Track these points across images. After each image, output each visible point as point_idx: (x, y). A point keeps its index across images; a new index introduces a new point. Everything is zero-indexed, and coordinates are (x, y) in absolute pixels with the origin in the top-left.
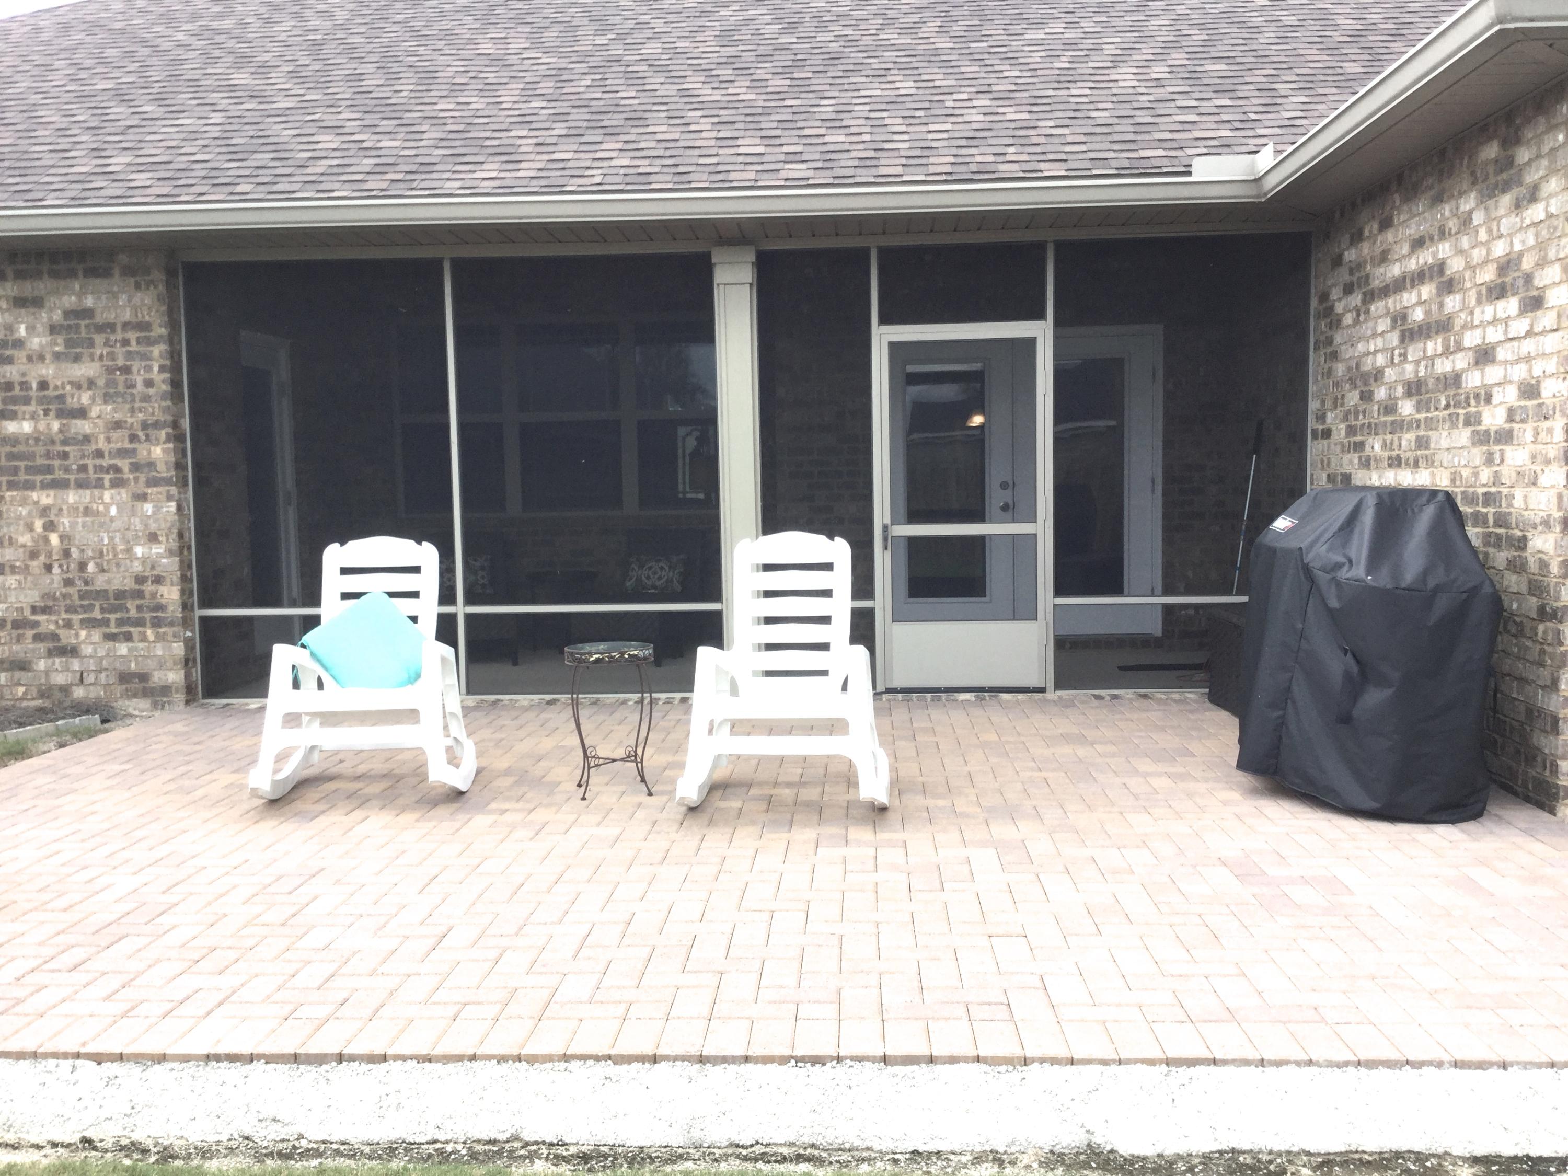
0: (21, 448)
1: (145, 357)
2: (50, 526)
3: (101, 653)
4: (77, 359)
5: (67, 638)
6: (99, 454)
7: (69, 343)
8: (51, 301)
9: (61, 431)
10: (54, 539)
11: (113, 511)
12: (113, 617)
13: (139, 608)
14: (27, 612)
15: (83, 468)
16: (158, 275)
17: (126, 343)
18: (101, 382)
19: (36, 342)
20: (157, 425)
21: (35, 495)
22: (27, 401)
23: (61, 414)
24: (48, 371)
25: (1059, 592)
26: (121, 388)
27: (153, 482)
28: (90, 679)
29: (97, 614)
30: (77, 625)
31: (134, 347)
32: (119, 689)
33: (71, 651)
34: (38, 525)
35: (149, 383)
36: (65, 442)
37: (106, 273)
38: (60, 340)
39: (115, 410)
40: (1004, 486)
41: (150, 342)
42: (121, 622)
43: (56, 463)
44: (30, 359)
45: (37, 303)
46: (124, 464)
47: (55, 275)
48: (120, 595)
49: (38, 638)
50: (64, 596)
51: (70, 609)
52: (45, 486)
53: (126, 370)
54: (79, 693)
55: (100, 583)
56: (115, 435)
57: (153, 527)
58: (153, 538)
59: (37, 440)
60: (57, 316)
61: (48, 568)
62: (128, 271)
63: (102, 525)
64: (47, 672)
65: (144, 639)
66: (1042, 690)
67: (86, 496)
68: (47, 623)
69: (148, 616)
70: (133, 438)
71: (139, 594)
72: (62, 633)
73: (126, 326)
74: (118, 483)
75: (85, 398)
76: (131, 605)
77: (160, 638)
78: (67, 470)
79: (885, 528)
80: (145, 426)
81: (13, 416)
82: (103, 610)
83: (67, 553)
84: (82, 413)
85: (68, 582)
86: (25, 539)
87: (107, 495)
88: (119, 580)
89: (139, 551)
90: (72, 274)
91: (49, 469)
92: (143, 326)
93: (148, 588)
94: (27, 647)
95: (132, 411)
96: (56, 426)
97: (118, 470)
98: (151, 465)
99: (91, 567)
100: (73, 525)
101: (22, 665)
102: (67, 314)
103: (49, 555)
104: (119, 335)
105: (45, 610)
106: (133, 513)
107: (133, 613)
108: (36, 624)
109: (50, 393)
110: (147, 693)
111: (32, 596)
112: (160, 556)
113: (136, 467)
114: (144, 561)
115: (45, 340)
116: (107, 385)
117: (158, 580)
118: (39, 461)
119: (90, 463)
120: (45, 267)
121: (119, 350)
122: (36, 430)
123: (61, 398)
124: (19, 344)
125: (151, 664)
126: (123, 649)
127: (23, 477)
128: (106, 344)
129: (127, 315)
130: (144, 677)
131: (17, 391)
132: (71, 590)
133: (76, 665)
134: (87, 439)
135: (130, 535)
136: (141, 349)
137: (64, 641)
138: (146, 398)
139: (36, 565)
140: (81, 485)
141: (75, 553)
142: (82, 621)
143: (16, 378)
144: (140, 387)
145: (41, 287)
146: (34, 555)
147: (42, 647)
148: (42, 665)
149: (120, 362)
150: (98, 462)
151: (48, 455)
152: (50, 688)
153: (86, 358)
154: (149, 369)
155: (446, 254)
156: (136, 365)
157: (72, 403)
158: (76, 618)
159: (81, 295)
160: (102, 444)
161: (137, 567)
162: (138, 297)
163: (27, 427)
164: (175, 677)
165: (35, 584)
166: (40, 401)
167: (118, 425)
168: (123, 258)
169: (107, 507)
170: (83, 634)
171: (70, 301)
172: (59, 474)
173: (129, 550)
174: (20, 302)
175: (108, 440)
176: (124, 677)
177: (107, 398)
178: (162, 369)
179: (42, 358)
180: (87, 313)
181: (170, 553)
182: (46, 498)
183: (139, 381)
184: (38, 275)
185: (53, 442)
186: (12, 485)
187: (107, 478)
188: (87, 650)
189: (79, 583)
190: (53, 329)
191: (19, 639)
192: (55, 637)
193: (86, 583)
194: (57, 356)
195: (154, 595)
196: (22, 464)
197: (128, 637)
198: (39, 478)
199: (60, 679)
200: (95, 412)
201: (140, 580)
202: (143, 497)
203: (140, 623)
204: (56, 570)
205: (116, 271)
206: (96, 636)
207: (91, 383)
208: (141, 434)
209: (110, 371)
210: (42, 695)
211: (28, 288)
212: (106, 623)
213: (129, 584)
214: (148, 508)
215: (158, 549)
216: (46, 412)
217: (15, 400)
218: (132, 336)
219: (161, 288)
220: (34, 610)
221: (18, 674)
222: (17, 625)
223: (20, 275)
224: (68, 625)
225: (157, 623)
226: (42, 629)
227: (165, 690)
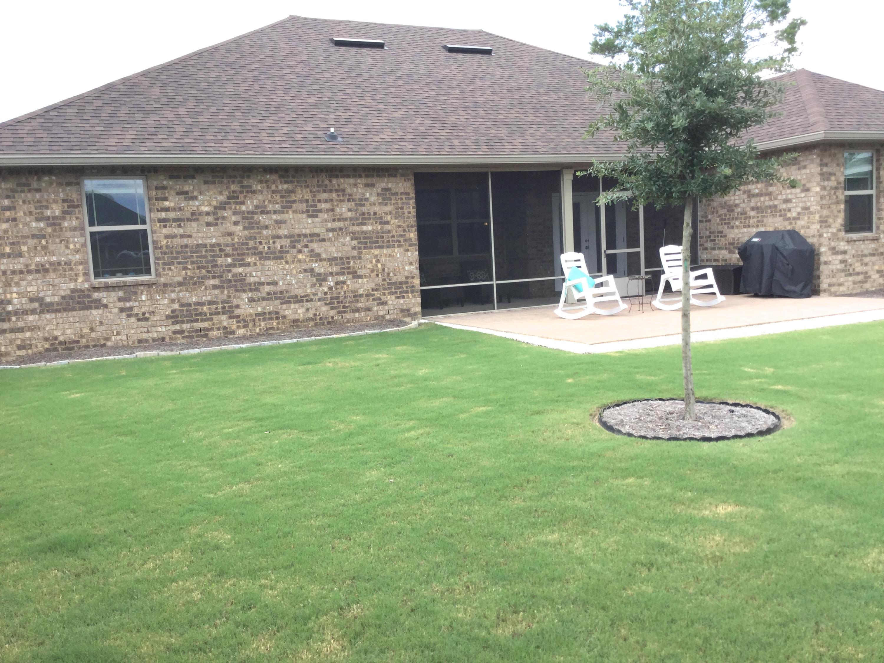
0: (368, 235)
1: (408, 204)
2: (378, 261)
3: (395, 303)
4: (386, 204)
5: (384, 299)
6: (393, 236)
7: (383, 199)
8: (377, 185)
9: (381, 229)
10: (379, 265)
11: (398, 255)
12: (398, 291)
13: (407, 287)
14: (370, 291)
15: (388, 241)
16: (412, 177)
17: (402, 199)
18: (394, 212)
19: (373, 199)
20: (412, 226)
21: (373, 251)
22: (370, 219)
23: (381, 223)
24: (376, 209)
25: (646, 268)
26: (400, 215)
27: (411, 245)
28: (391, 312)
29: (393, 290)
30: (387, 294)
31: (404, 200)
32: (401, 315)
33: (385, 303)
34: (374, 261)
35: (409, 213)
36: (382, 233)
37: (395, 176)
38: (380, 198)
39: (399, 222)
40: (586, 241)
41: (409, 199)
42: (401, 292)
43: (380, 240)
44: (370, 205)
45: (372, 185)
46: (402, 239)
47: (378, 176)
48: (401, 283)
49: (374, 300)
50: (383, 285)
51: (385, 289)
52: (376, 248)
53: (402, 208)
54: (388, 317)
55: (394, 279)
56: (398, 230)
57: (411, 260)
58: (411, 264)
59: (373, 232)
60: (379, 190)
61: (377, 275)
62: (402, 175)
63: (395, 260)
64: (377, 311)
65: (408, 297)
66: (642, 296)
67: (390, 250)
68: (377, 294)
69: (409, 289)
70: (404, 231)
71: (407, 283)
72: (382, 297)
73: (402, 193)
74: (400, 246)
75: (389, 218)
76: (404, 286)
77: (414, 297)
78: (383, 242)
79: (605, 252)
80: (408, 227)
81: (365, 224)
82: (395, 289)
83: (384, 270)
84: (388, 223)
85: (384, 280)
86: (370, 266)
87: (396, 250)
88: (401, 278)
89: (407, 268)
90: (384, 176)
91: (377, 242)
92: (407, 194)
93: (410, 280)
94: (370, 303)
95: (404, 221)
96: (379, 227)
97: (400, 241)
98: (410, 239)
99: (391, 274)
100: (385, 260)
101: (369, 309)
102: (382, 189)
103: (378, 271)
104: (399, 197)
105: (377, 290)
106: (405, 256)
107: (405, 289)
108: (374, 295)
109: (377, 216)
110: (409, 315)
111: (372, 285)
112: (414, 269)
113: (405, 240)
114: (408, 271)
115: (376, 198)
116: (396, 213)
117: (413, 277)
118: (374, 239)
119: (391, 239)
120: (375, 174)
121: (400, 202)
122: (373, 229)
123: (381, 218)
124: (367, 199)
125: (411, 306)
126: (402, 301)
127: (368, 245)
128: (395, 200)
129: (402, 190)
130: (408, 310)
131: (366, 216)
132: (385, 283)
133: (386, 308)
134: (389, 231)
135: (404, 263)
136: (407, 201)
137: (383, 300)
138: (408, 217)
139: (373, 275)
140: (388, 247)
141: (386, 270)
142: (388, 293)
143: (366, 211)
144: (406, 214)
145: (374, 180)
146: (372, 271)
147: (375, 302)
148: (375, 308)
149: (400, 206)
150: (393, 239)
151: (377, 237)
152: (378, 316)
153: (389, 204)
154: (409, 208)
155: (490, 171)
156: (405, 207)
157: (385, 219)
158: (386, 292)
159: (388, 183)
160: (394, 233)
161: (406, 274)
162: (405, 185)
163: (370, 228)
164: (419, 309)
165: (373, 281)
166: (374, 219)
167: (399, 227)
168: (401, 171)
169: (396, 254)
170: (389, 297)
171: (383, 185)
172: (381, 244)
173: (403, 268)
174: (367, 185)
175: (396, 232)
176: (402, 311)
177: (396, 218)
178: (413, 208)
179: (374, 204)
180: (389, 189)
181: (416, 268)
182: (377, 252)
183: (406, 212)
184: (373, 176)
185: (379, 233)
186: (365, 248)
187: (396, 244)
188: (390, 302)
189: (387, 280)
190: (378, 195)
191: (368, 300)
192: (380, 299)
193: (390, 280)
194: (380, 204)
195: (411, 283)
196: (368, 240)
197: (403, 297)
198: (374, 245)
199: (381, 313)
200: (392, 222)
201: (407, 278)
202: (408, 250)
203: (407, 292)
204: (380, 276)
205: (398, 176)
206: (393, 297)
207: (391, 213)
208: (407, 230)
209: (397, 209)
210: (376, 319)
211: (369, 180)
212: (396, 293)
213: (404, 279)
214: (409, 254)
215: (413, 267)
216: (376, 223)
217: (365, 219)
218: (404, 197)
219: (413, 181)
220: (373, 290)
221: (368, 313)
222: (367, 295)
223: (367, 176)
224: (384, 294)
225: (412, 292)
226: (375, 297)
227: (415, 314)
